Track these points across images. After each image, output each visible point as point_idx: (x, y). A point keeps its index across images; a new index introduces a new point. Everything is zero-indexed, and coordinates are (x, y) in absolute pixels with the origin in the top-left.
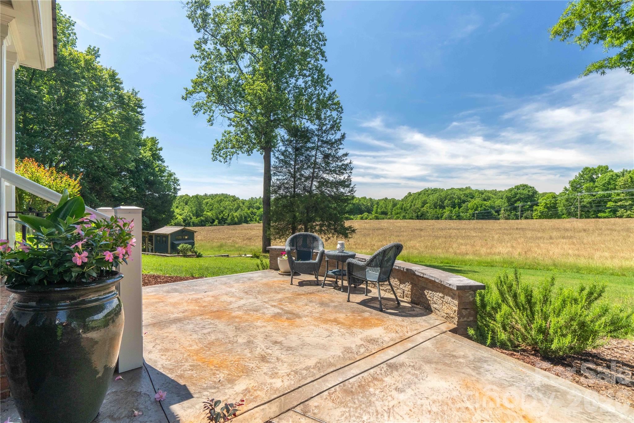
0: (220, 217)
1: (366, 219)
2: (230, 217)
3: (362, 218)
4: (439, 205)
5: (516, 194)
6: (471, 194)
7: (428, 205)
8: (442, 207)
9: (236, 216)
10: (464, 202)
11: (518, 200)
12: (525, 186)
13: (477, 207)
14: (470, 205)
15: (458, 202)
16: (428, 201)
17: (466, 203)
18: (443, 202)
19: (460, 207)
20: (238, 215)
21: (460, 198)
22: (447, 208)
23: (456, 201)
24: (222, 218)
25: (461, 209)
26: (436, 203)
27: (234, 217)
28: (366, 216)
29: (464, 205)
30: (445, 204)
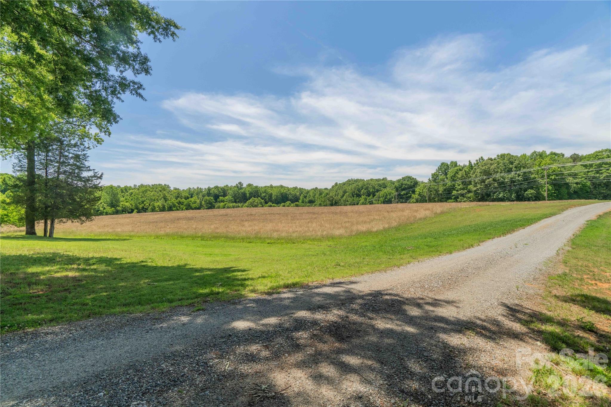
0: (141, 206)
1: (288, 206)
2: (150, 207)
3: (284, 206)
4: (356, 194)
5: (402, 184)
6: (384, 184)
7: (348, 194)
8: (359, 196)
9: (159, 206)
10: (378, 191)
11: (404, 189)
12: (409, 178)
13: (387, 195)
14: (381, 193)
15: (373, 191)
16: (347, 190)
17: (379, 192)
18: (360, 192)
19: (374, 196)
20: (160, 205)
21: (374, 188)
22: (362, 196)
23: (371, 190)
24: (143, 208)
25: (375, 197)
26: (354, 192)
27: (155, 207)
28: (288, 204)
29: (377, 194)
30: (362, 193)
